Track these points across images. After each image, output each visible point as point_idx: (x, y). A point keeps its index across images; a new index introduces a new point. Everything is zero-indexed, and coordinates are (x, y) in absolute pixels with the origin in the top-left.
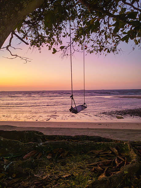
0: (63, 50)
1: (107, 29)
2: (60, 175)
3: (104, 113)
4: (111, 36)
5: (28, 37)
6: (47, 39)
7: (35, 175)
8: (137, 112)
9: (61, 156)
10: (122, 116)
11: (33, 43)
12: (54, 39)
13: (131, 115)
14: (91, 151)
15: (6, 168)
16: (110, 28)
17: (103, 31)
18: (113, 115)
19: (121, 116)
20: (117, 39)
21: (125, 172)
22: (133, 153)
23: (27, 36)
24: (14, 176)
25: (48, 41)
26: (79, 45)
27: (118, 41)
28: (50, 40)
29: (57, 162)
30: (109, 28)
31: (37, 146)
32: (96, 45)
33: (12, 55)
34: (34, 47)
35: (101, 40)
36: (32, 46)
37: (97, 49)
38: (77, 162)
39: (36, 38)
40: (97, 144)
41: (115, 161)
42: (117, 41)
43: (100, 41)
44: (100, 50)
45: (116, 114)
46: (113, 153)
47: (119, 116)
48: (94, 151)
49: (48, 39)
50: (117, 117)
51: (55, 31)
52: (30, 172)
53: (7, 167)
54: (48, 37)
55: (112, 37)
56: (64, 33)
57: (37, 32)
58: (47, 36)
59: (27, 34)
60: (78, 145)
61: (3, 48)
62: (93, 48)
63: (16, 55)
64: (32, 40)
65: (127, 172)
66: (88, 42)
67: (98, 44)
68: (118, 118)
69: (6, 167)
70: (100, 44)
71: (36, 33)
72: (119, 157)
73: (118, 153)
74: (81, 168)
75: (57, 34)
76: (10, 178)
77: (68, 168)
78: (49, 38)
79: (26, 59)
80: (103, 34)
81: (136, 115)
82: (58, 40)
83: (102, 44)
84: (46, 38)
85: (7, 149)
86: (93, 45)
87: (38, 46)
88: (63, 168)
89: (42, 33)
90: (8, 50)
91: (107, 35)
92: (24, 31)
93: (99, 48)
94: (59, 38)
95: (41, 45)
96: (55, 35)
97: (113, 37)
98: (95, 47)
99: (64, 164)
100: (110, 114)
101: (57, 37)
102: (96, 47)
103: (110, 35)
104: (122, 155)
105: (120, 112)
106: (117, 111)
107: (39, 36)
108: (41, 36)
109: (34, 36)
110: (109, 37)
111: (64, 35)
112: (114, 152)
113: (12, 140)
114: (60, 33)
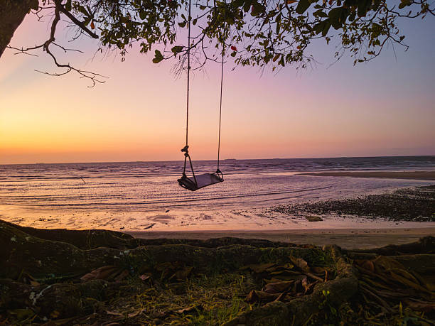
0: (178, 55)
1: (281, 9)
2: (170, 309)
3: (279, 210)
4: (291, 26)
5: (94, 22)
6: (142, 29)
7: (109, 313)
8: (352, 207)
9: (175, 276)
10: (320, 216)
11: (109, 38)
12: (157, 29)
13: (340, 214)
14: (246, 267)
15: (35, 300)
16: (289, 6)
17: (273, 13)
18: (300, 213)
19: (316, 215)
20: (304, 32)
21: (324, 292)
22: (343, 264)
23: (94, 20)
24: (54, 314)
25: (144, 32)
26: (217, 46)
27: (308, 39)
28: (149, 30)
29: (164, 288)
30: (286, 6)
31: (115, 257)
32: (256, 44)
33: (59, 66)
34: (110, 46)
35: (269, 35)
36: (105, 45)
37: (258, 55)
38: (213, 287)
39: (114, 26)
40: (260, 251)
41: (301, 283)
42: (304, 37)
43: (265, 37)
44: (267, 59)
45: (305, 211)
46: (297, 268)
47: (313, 215)
48: (253, 267)
49: (145, 28)
50: (307, 218)
51: (161, 10)
52: (97, 307)
53: (38, 296)
54: (144, 23)
55: (293, 29)
56: (183, 16)
57: (118, 10)
58: (142, 21)
59: (93, 16)
60: (214, 253)
61: (37, 47)
62: (250, 54)
63: (68, 66)
64: (106, 30)
65: (328, 292)
66: (239, 39)
67: (260, 43)
68: (311, 219)
69: (35, 297)
70: (266, 43)
71: (115, 13)
72: (311, 275)
73: (307, 268)
74: (221, 297)
75: (167, 18)
76: (45, 319)
77: (190, 297)
78: (147, 26)
79: (92, 76)
80: (274, 21)
81: (349, 214)
82: (168, 31)
83: (270, 44)
84: (139, 26)
85: (40, 262)
86: (250, 47)
87: (120, 45)
88: (178, 298)
89: (128, 14)
90: (48, 52)
91: (282, 22)
92: (85, 7)
93: (264, 55)
94: (171, 28)
95: (127, 42)
96: (161, 21)
97: (297, 28)
98: (254, 51)
99: (181, 291)
100: (293, 211)
101: (166, 24)
102: (257, 52)
103: (289, 23)
104: (317, 271)
105: (314, 206)
106: (307, 205)
107: (122, 19)
108: (127, 20)
109: (110, 20)
110: (287, 28)
111: (182, 20)
112: (300, 266)
113: (55, 242)
114: (172, 15)
